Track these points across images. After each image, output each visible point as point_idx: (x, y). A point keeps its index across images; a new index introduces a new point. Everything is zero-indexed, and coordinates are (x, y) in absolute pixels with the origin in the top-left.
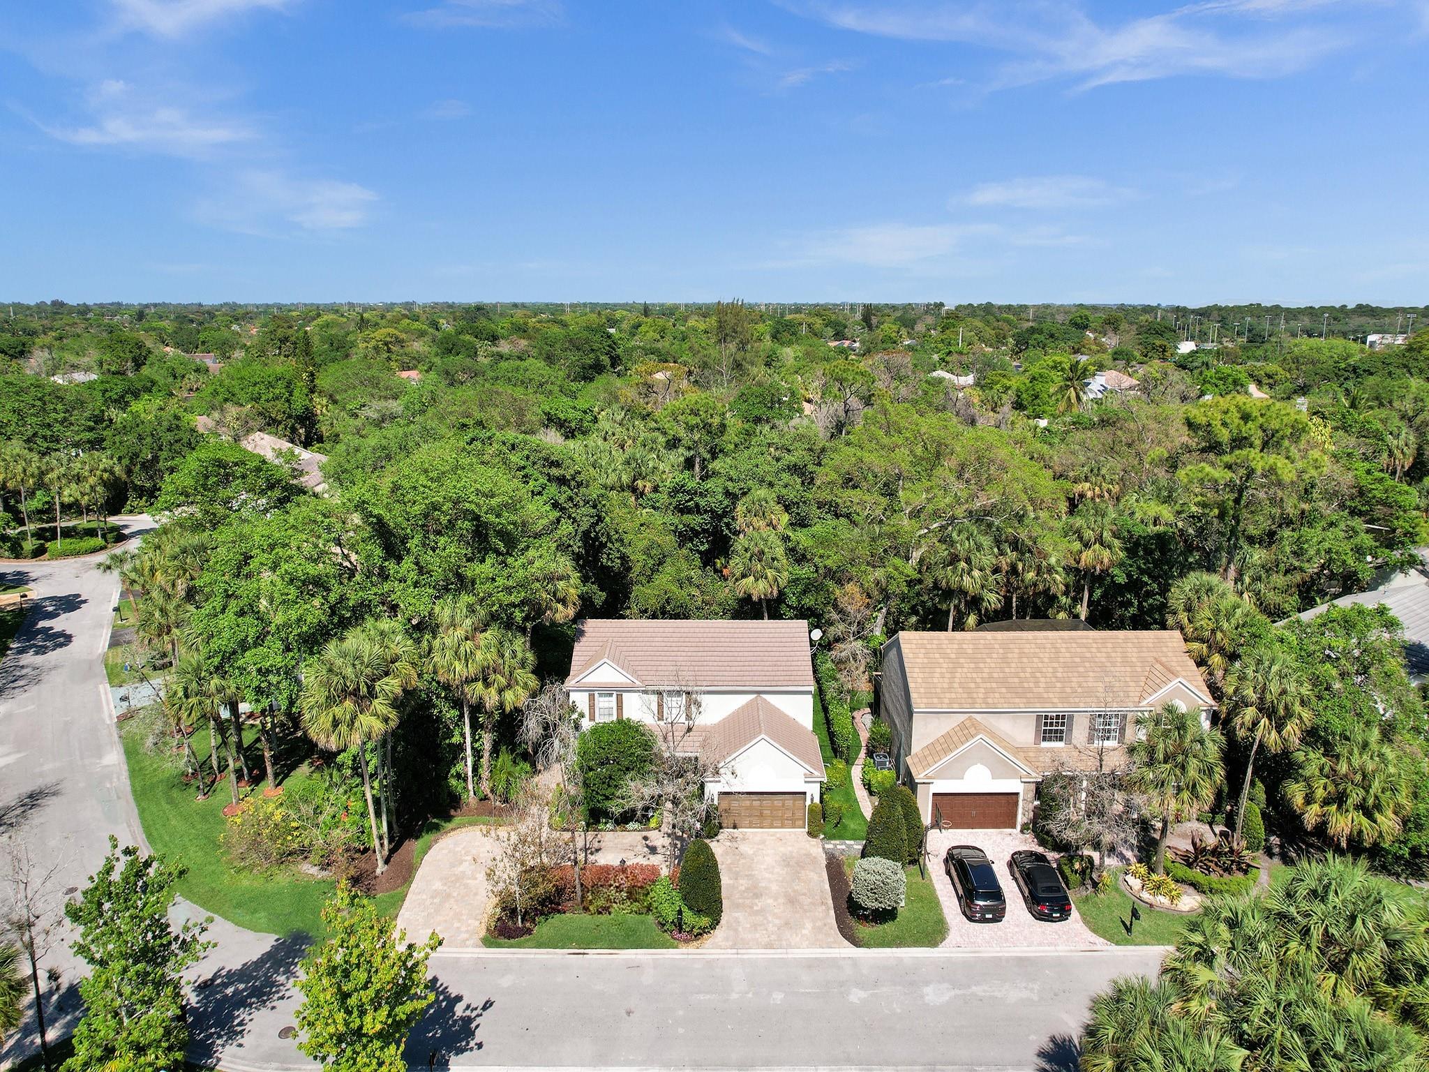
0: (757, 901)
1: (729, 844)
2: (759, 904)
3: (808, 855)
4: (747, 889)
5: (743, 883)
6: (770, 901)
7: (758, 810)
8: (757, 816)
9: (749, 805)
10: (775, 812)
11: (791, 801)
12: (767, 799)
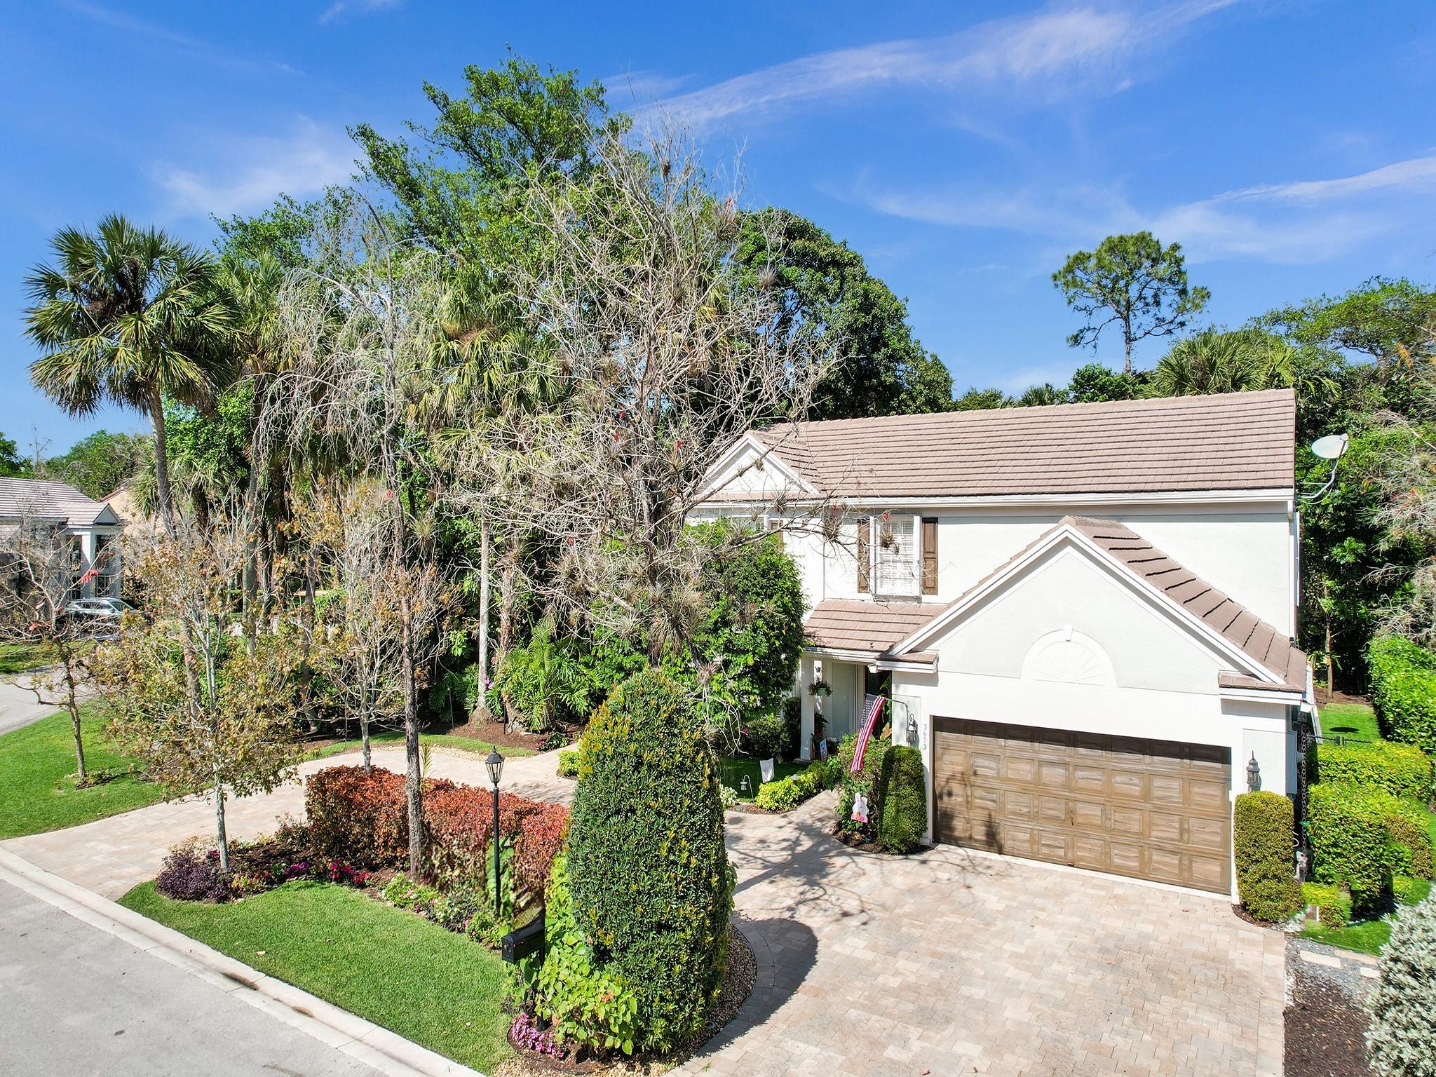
0: (915, 1032)
2: (913, 1046)
4: (908, 989)
5: (907, 970)
6: (969, 1050)
7: (1056, 797)
8: (1056, 819)
9: (1029, 777)
10: (1117, 816)
11: (1176, 784)
12: (1089, 763)
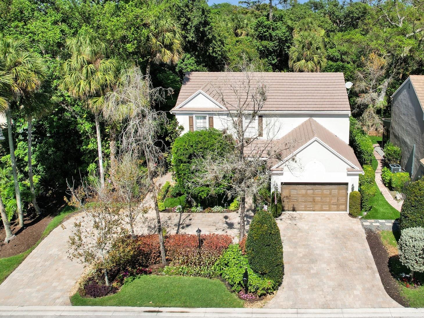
0: (313, 265)
1: (290, 222)
2: (315, 269)
3: (351, 230)
4: (305, 256)
5: (301, 251)
6: (324, 266)
7: (311, 197)
8: (311, 201)
9: (304, 193)
10: (324, 199)
11: (337, 191)
12: (318, 188)
